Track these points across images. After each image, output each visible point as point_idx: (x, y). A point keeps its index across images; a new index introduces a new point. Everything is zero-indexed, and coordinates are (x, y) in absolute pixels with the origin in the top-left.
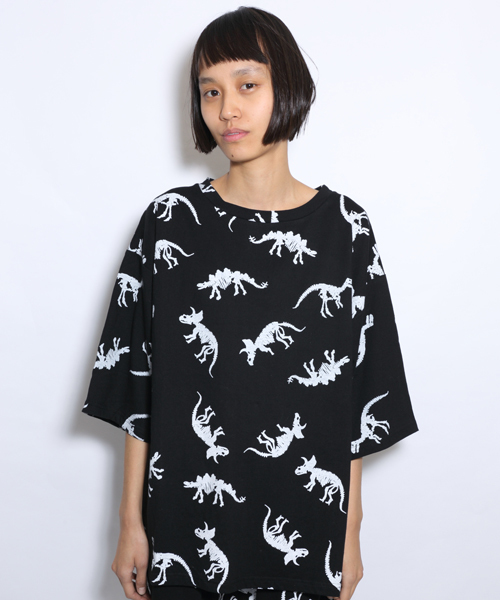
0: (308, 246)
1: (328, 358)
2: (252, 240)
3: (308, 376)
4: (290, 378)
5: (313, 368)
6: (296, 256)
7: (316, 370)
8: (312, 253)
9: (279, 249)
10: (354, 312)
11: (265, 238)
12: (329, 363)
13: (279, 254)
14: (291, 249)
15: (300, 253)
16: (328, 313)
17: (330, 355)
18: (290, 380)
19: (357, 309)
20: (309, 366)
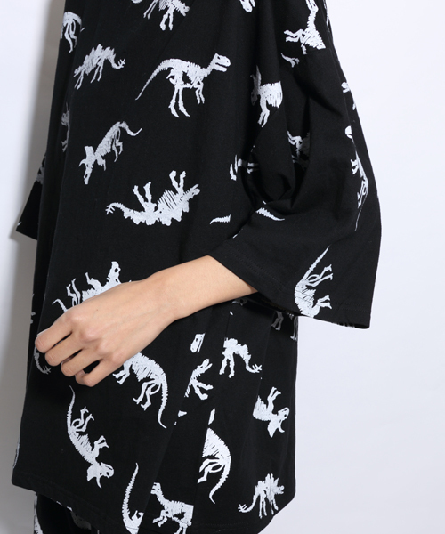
1: (175, 184)
3: (140, 209)
4: (110, 207)
5: (149, 196)
7: (154, 201)
10: (266, 113)
12: (176, 192)
16: (182, 109)
17: (177, 179)
18: (110, 209)
19: (269, 107)
20: (142, 192)
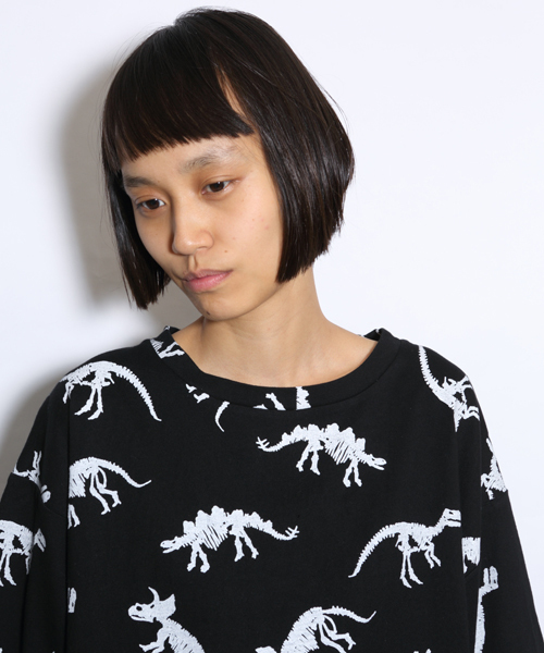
0: (367, 451)
2: (262, 444)
6: (348, 471)
8: (378, 463)
9: (315, 459)
11: (287, 440)
13: (314, 468)
14: (338, 459)
15: (354, 464)
